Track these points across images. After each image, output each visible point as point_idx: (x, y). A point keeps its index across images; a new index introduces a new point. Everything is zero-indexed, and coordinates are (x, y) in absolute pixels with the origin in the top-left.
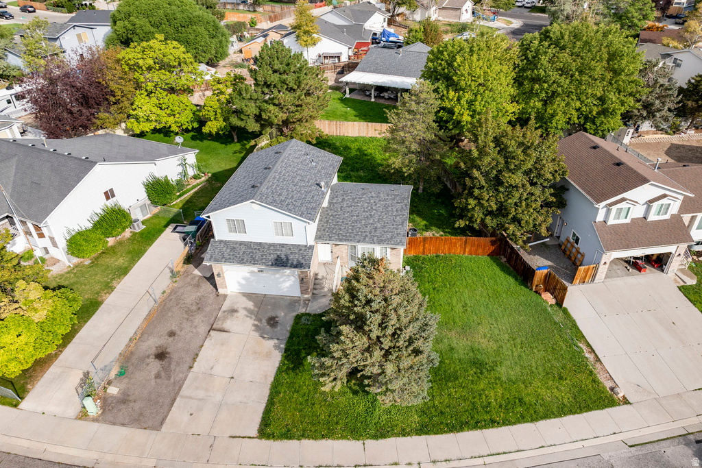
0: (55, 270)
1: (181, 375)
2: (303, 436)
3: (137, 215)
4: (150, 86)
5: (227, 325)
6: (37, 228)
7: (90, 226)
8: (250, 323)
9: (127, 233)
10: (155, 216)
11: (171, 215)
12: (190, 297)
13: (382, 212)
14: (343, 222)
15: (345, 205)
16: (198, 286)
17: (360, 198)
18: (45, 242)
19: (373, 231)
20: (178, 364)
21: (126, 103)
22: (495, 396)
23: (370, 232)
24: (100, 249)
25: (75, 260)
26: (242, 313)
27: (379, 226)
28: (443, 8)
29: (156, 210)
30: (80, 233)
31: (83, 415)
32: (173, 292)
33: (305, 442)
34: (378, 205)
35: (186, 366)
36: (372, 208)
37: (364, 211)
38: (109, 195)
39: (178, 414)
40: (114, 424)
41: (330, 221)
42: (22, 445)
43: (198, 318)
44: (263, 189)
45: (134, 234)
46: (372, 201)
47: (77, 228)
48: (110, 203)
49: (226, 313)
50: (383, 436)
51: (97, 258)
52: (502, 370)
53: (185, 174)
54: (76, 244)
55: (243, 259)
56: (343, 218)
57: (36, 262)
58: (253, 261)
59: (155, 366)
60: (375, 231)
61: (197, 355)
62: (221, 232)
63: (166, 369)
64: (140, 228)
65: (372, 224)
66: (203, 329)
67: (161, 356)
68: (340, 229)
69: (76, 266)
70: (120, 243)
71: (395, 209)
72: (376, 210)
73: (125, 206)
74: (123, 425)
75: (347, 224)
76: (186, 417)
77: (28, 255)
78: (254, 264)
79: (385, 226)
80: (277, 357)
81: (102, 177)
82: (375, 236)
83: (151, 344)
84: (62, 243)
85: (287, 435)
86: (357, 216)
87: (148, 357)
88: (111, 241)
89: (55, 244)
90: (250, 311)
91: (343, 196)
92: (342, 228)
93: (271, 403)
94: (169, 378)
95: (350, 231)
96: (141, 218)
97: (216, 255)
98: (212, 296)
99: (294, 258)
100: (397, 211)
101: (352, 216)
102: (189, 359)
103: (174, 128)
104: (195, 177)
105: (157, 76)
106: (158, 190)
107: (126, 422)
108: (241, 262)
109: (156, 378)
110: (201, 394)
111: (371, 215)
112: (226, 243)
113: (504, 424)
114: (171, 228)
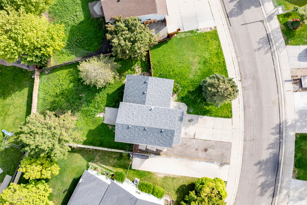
1: (213, 142)
5: (192, 134)
13: (158, 87)
14: (162, 101)
15: (154, 100)
17: (151, 95)
19: (166, 90)
20: (209, 144)
22: (215, 60)
23: (167, 91)
27: (164, 88)
32: (176, 155)
34: (155, 88)
35: (209, 142)
36: (156, 91)
37: (157, 93)
39: (225, 140)
40: (230, 155)
41: (161, 105)
43: (189, 143)
46: (153, 90)
49: (186, 135)
55: (179, 132)
56: (160, 100)
59: (210, 151)
60: (166, 89)
61: (205, 140)
63: (210, 147)
65: (163, 90)
67: (206, 150)
68: (165, 101)
71: (157, 83)
72: (157, 89)
74: (231, 152)
75: (163, 99)
76: (227, 137)
78: (181, 128)
79: (165, 86)
80: (205, 117)
82: (169, 90)
83: (201, 154)
86: (159, 96)
87: (206, 154)
91: (149, 101)
92: (164, 101)
94: (214, 145)
95: (166, 98)
100: (158, 82)
101: (159, 97)
102: (207, 142)
107: (229, 152)
109: (214, 149)
111: (159, 91)
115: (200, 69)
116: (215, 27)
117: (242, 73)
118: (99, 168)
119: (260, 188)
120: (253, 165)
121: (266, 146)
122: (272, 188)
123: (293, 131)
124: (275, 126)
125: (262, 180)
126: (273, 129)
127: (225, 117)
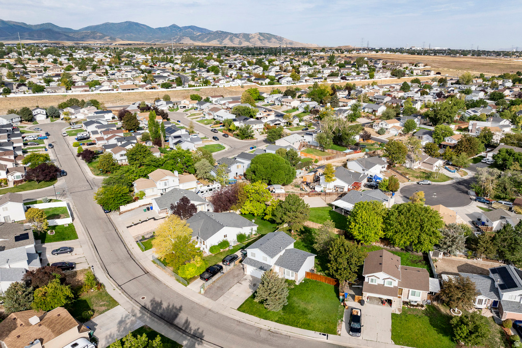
0: (205, 255)
1: (225, 291)
2: (247, 313)
3: (232, 244)
4: (251, 199)
5: (243, 282)
6: (204, 242)
7: (217, 244)
8: (249, 283)
9: (227, 249)
10: (237, 245)
11: (242, 246)
12: (236, 272)
15: (287, 256)
16: (240, 270)
17: (292, 255)
18: (204, 246)
21: (242, 203)
24: (218, 252)
25: (210, 254)
26: (248, 280)
28: (424, 162)
29: (238, 243)
30: (214, 246)
31: (200, 293)
32: (233, 270)
33: (247, 314)
34: (297, 258)
35: (227, 289)
36: (294, 259)
37: (292, 259)
38: (225, 236)
39: (221, 299)
40: (206, 297)
41: (281, 260)
42: (185, 295)
43: (236, 278)
44: (263, 246)
45: (229, 250)
46: (295, 257)
47: (214, 244)
48: (225, 239)
49: (244, 279)
50: (266, 319)
51: (216, 255)
52: (309, 316)
53: (251, 233)
54: (212, 249)
57: (200, 251)
58: (254, 266)
61: (231, 287)
62: (249, 256)
64: (231, 248)
66: (236, 281)
68: (282, 263)
69: (210, 255)
70: (224, 252)
73: (229, 240)
74: (208, 297)
75: (285, 262)
76: (222, 300)
77: (199, 249)
80: (251, 294)
81: (225, 230)
84: (208, 248)
85: (244, 312)
88: (222, 250)
89: (206, 248)
90: (250, 281)
91: (288, 253)
93: (244, 304)
94: (222, 291)
96: (233, 245)
97: (246, 262)
98: (242, 274)
99: (265, 268)
103: (256, 215)
104: (255, 235)
105: (254, 195)
106: (241, 237)
108: (251, 265)
110: (228, 296)
111: (293, 261)
112: (250, 259)
113: (300, 328)
114: (240, 250)
115: (299, 306)
116: (340, 335)
117: (277, 335)
118: (254, 236)
119: (159, 301)
120: (183, 306)
121: (190, 319)
122: (150, 309)
123: (186, 345)
124: (204, 334)
125: (165, 305)
126: (203, 331)
127: (242, 305)
